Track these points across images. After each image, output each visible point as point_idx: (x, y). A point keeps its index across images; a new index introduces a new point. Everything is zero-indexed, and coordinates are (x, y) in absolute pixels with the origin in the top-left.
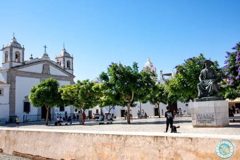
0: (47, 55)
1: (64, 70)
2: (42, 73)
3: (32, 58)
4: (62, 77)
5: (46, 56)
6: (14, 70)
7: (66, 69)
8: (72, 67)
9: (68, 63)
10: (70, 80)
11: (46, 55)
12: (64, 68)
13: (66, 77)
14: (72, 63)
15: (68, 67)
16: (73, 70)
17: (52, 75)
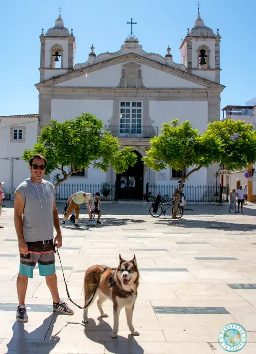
0: (136, 42)
1: (187, 72)
2: (120, 87)
3: (92, 54)
4: (179, 90)
5: (132, 45)
6: (48, 86)
7: (197, 69)
8: (218, 63)
9: (203, 53)
10: (207, 98)
11: (132, 42)
12: (190, 68)
13: (193, 89)
14: (217, 52)
15: (203, 62)
16: (218, 69)
17: (148, 89)
